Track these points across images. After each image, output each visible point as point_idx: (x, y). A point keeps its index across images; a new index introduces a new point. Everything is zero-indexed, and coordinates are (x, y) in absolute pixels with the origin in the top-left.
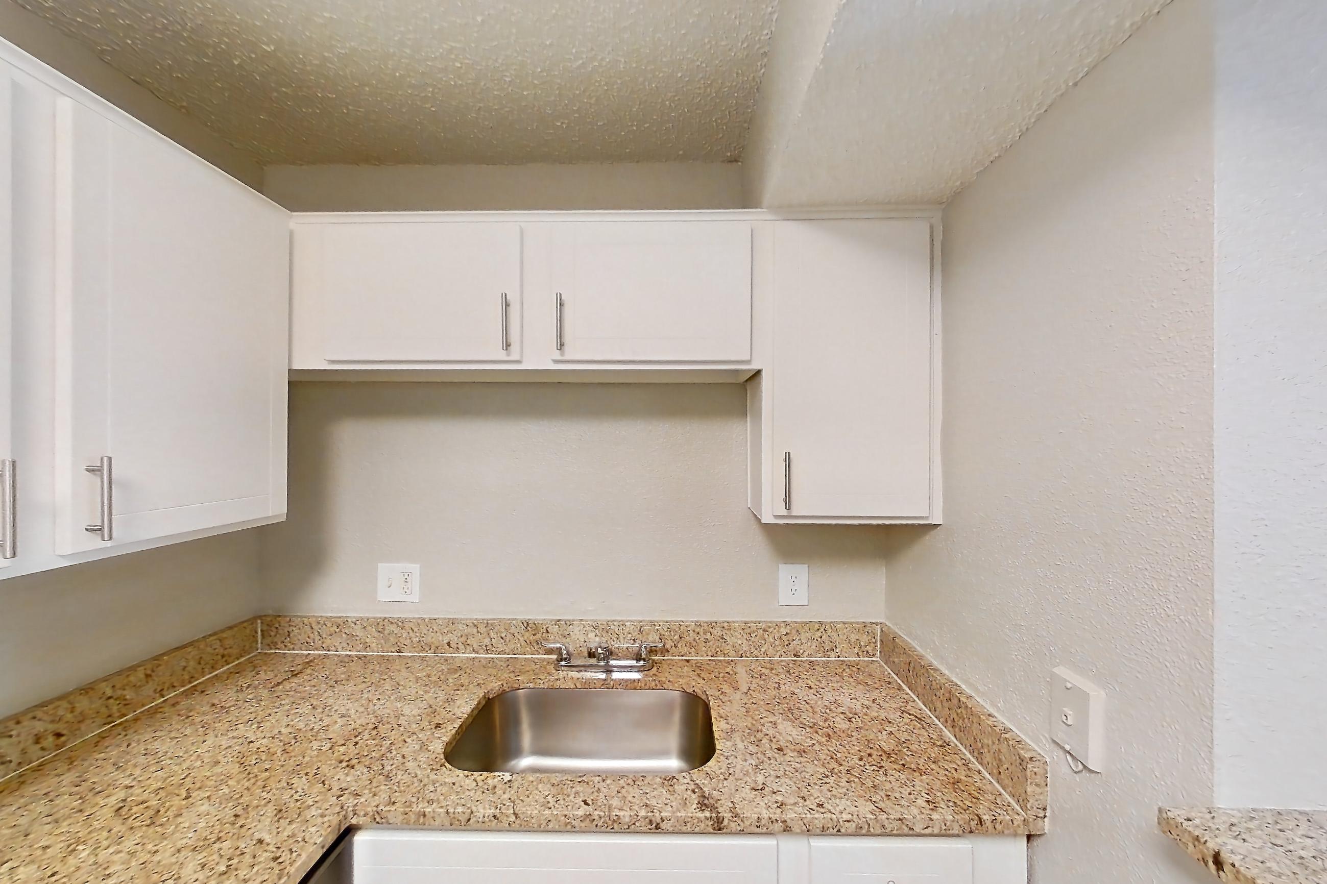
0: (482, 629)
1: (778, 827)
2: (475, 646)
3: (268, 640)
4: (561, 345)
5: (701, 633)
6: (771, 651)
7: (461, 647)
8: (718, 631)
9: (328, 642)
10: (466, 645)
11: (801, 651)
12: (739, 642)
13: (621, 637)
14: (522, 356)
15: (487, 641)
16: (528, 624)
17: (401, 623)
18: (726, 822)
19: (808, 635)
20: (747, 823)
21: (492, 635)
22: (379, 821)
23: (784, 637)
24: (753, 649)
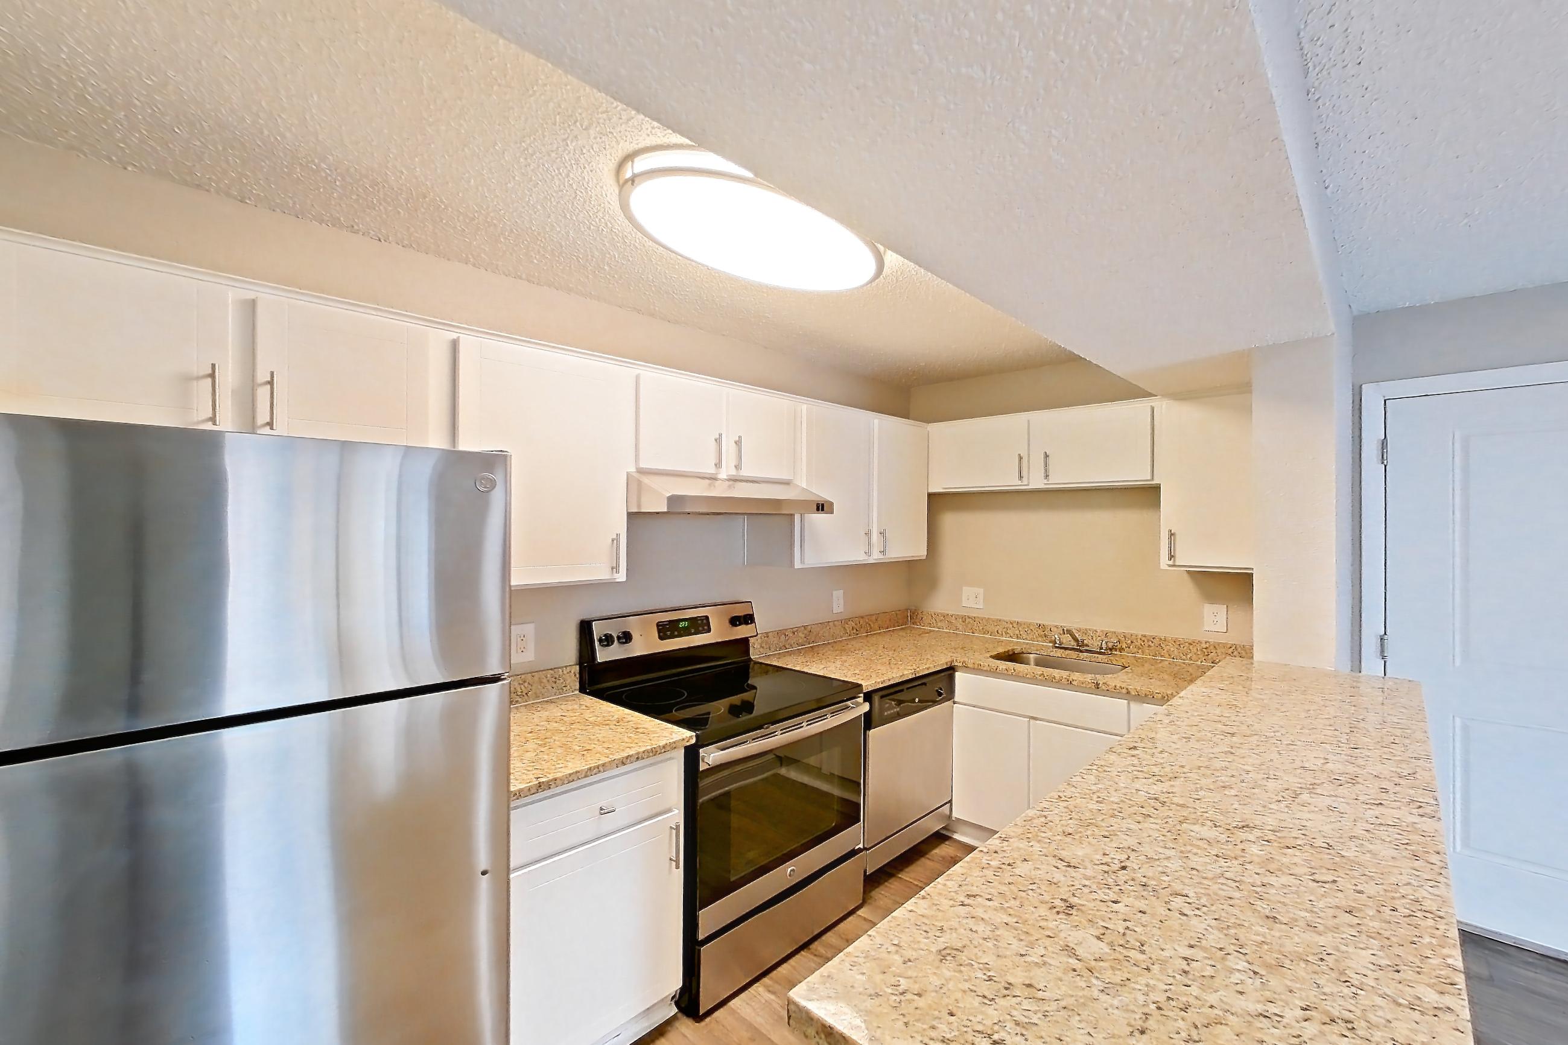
0: (1015, 625)
1: (1124, 691)
2: (1012, 635)
3: (912, 621)
4: (1047, 476)
5: (1146, 641)
6: (1194, 657)
7: (1004, 634)
8: (1156, 641)
9: (939, 624)
10: (1007, 633)
11: (1218, 660)
12: (1172, 649)
13: (1094, 639)
14: (1029, 483)
15: (1017, 632)
16: (1040, 625)
17: (974, 619)
18: (1100, 685)
19: (1223, 650)
20: (1110, 687)
21: (1020, 629)
22: (966, 668)
23: (1204, 650)
24: (1182, 655)
